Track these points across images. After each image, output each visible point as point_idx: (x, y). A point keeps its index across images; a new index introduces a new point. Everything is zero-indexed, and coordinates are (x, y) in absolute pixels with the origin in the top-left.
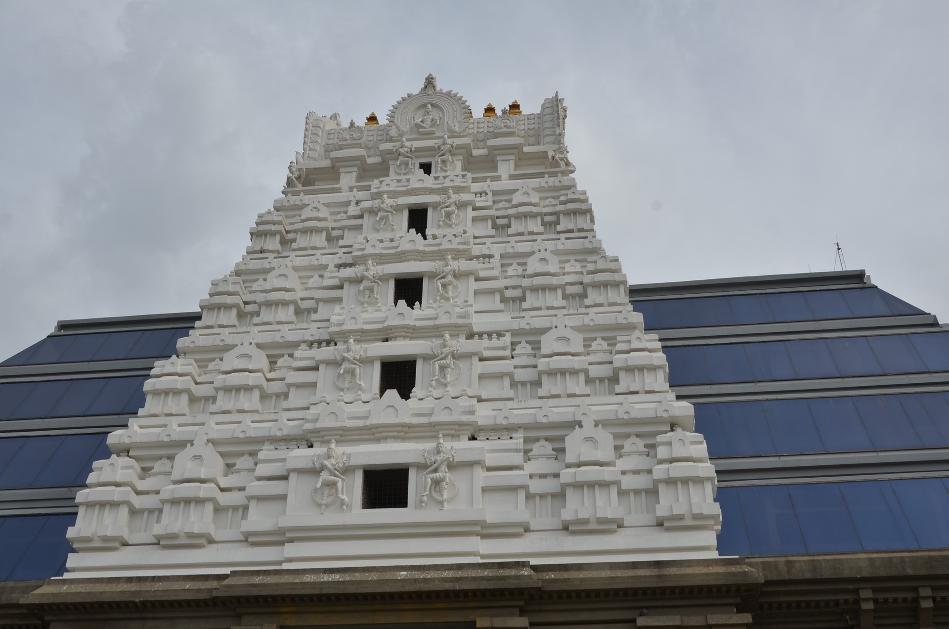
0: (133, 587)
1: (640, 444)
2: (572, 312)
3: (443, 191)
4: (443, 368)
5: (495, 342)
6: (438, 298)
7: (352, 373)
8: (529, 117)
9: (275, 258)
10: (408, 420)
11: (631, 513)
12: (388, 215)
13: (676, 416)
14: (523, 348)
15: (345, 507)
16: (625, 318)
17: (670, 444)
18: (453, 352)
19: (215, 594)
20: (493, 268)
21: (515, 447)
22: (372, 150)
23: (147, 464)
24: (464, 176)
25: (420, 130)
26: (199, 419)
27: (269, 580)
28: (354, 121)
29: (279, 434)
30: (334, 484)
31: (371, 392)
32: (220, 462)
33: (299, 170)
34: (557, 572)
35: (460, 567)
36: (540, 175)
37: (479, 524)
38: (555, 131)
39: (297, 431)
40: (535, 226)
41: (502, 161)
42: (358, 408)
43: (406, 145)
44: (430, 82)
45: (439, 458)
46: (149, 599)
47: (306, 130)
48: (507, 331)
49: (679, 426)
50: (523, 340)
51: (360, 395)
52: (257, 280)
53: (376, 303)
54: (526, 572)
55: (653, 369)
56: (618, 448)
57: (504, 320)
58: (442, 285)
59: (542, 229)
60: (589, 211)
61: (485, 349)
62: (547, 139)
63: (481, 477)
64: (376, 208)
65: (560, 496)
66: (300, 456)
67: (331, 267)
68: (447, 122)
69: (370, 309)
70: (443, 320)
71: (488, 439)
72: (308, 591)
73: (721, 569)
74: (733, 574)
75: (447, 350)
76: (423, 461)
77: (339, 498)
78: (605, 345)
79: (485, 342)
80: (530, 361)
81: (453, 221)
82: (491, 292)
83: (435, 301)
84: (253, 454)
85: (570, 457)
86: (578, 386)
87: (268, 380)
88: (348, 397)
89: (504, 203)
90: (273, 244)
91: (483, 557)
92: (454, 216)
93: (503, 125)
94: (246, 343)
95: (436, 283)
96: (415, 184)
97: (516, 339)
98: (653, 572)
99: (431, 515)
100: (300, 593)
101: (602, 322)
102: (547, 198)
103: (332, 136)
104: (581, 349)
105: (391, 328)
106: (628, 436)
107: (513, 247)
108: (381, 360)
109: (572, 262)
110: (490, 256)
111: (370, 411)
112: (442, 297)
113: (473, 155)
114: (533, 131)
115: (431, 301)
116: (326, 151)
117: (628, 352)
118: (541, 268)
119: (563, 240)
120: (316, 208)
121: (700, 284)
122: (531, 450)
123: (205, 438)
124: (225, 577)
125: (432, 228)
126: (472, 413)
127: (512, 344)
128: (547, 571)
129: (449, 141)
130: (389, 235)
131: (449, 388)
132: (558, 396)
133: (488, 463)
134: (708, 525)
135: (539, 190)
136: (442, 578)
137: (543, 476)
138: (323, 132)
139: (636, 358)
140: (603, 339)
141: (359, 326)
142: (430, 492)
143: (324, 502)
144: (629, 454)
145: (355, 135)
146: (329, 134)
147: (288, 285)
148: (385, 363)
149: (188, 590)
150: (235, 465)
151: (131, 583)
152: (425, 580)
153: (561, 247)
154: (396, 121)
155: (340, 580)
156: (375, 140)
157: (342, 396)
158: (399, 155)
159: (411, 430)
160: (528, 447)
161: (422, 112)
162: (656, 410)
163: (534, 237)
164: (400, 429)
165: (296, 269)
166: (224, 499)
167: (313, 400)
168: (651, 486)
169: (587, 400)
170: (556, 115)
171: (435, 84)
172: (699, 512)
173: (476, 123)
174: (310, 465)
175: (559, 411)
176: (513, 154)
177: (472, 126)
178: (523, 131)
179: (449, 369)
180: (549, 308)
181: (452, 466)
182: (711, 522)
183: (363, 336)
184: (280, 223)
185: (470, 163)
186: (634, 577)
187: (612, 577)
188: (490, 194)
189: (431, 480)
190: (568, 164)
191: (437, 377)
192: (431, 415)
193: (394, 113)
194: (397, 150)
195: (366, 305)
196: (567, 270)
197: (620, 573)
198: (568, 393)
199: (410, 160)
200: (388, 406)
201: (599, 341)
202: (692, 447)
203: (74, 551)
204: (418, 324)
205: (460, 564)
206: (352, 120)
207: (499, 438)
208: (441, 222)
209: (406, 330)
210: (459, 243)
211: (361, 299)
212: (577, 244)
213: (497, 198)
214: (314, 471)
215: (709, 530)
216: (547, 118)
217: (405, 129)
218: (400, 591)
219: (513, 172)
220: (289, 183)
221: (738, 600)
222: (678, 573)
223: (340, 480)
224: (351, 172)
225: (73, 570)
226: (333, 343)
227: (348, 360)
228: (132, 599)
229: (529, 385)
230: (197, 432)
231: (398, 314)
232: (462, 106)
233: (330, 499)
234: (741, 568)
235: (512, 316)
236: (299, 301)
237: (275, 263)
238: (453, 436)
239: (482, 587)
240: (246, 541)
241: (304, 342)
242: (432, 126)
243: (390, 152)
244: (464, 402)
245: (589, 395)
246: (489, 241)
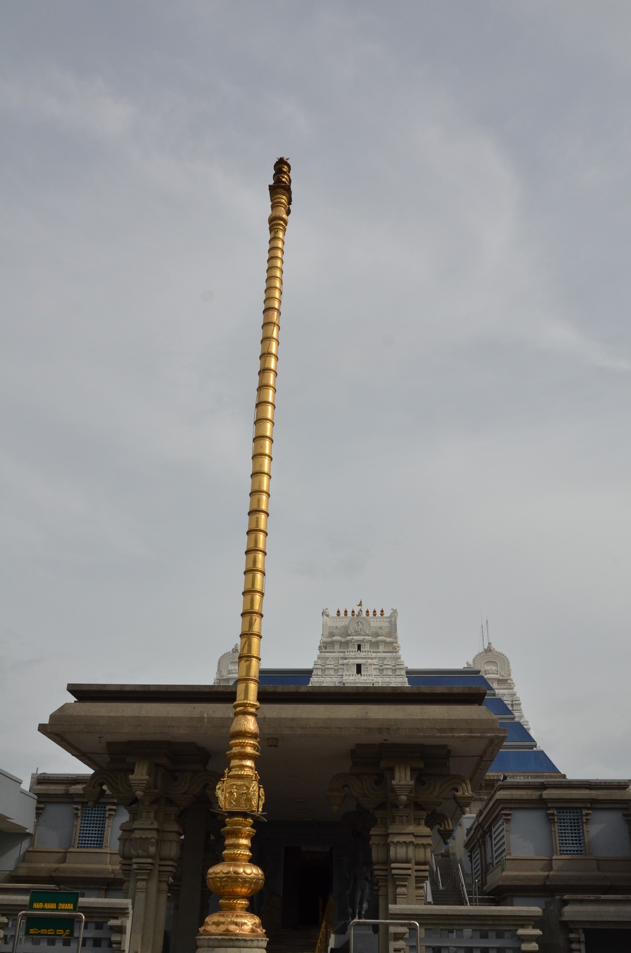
3: (365, 658)
9: (321, 678)
12: (351, 667)
24: (371, 652)
25: (357, 632)
33: (323, 643)
36: (391, 652)
40: (390, 672)
41: (381, 644)
43: (353, 638)
59: (392, 674)
62: (393, 636)
64: (348, 664)
67: (337, 683)
68: (365, 629)
81: (369, 669)
90: (320, 673)
93: (381, 632)
96: (358, 656)
103: (331, 630)
107: (385, 680)
110: (379, 683)
113: (372, 641)
114: (389, 632)
116: (329, 634)
119: (398, 678)
120: (329, 659)
125: (363, 672)
129: (367, 638)
130: (352, 674)
135: (391, 658)
145: (339, 632)
146: (329, 627)
153: (397, 681)
154: (350, 627)
156: (343, 631)
158: (352, 641)
161: (357, 624)
163: (390, 676)
176: (383, 642)
177: (371, 629)
178: (386, 628)
184: (321, 665)
188: (378, 658)
190: (398, 647)
193: (349, 624)
199: (355, 644)
208: (366, 670)
210: (371, 680)
212: (401, 680)
217: (353, 631)
219: (383, 650)
220: (320, 647)
224: (338, 645)
232: (369, 623)
242: (360, 631)
243: (349, 641)
246: (378, 677)
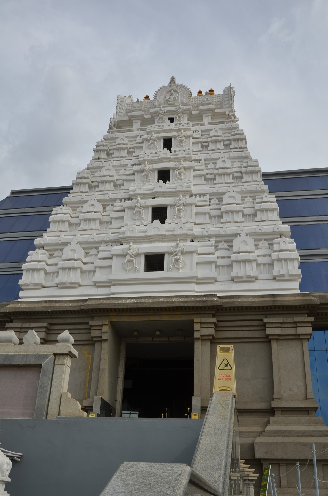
0: (47, 305)
1: (266, 243)
2: (236, 185)
3: (179, 130)
4: (179, 210)
5: (202, 198)
6: (177, 179)
7: (139, 212)
8: (218, 96)
9: (104, 161)
10: (164, 233)
11: (261, 274)
12: (154, 142)
13: (282, 231)
14: (215, 201)
15: (137, 271)
16: (260, 187)
17: (279, 243)
18: (183, 203)
19: (82, 308)
20: (201, 165)
21: (210, 245)
22: (147, 112)
23: (52, 253)
24: (188, 123)
25: (168, 102)
26: (73, 233)
27: (105, 302)
28: (139, 99)
29: (108, 239)
30: (132, 261)
31: (148, 221)
32: (83, 252)
33: (115, 121)
34: (229, 299)
35: (187, 296)
36: (223, 123)
37: (195, 278)
38: (229, 102)
39: (116, 238)
40: (220, 146)
41: (206, 116)
42: (142, 228)
43: (162, 110)
44: (173, 80)
45: (177, 250)
46: (54, 310)
47: (117, 103)
48: (208, 194)
49: (284, 236)
50: (215, 197)
51: (143, 222)
52: (97, 171)
53: (149, 181)
54: (215, 299)
55: (272, 210)
56: (256, 245)
57: (206, 188)
58: (179, 173)
59: (223, 147)
60: (245, 139)
61: (198, 201)
62: (226, 106)
63: (196, 258)
64: (149, 138)
65: (230, 266)
66: (117, 249)
67: (129, 165)
68: (181, 99)
69: (147, 184)
70: (179, 189)
71: (199, 241)
72: (122, 307)
73: (301, 298)
74: (306, 300)
75: (181, 202)
76: (170, 251)
77: (134, 267)
78: (251, 200)
79: (198, 198)
80: (218, 207)
81: (184, 144)
82: (201, 176)
83: (176, 181)
84: (97, 248)
85: (235, 249)
86: (239, 218)
87: (103, 216)
88: (137, 223)
89: (206, 135)
90: (103, 155)
91: (197, 292)
92: (184, 142)
93: (206, 100)
94: (93, 200)
95: (176, 172)
96: (166, 127)
97: (211, 197)
98: (271, 299)
99: (174, 274)
100: (118, 308)
101: (250, 189)
102: (226, 133)
103: (129, 106)
104: (240, 202)
105: (156, 192)
106: (261, 240)
107: (210, 156)
108: (152, 207)
109: (237, 162)
110: (200, 160)
111: (147, 229)
112: (179, 178)
113: (192, 114)
114: (220, 102)
115: (174, 180)
116: (126, 113)
117: (261, 203)
118: (222, 165)
119: (232, 152)
120: (122, 139)
121: (295, 172)
122: (218, 246)
123: (76, 241)
124: (86, 300)
125: (174, 147)
126: (192, 230)
127: (210, 199)
128: (224, 299)
129: (182, 107)
130: (155, 151)
131: (182, 219)
132: (230, 222)
133: (199, 252)
134: (296, 279)
135: (222, 129)
136: (179, 301)
137: (223, 257)
138: (125, 104)
139: (265, 206)
140: (250, 197)
141: (142, 192)
142: (174, 264)
143: (128, 269)
144: (261, 248)
145: (139, 105)
146: (128, 105)
147: (110, 174)
148: (154, 208)
149: (71, 306)
150: (89, 253)
151: (46, 303)
152: (172, 302)
153: (231, 155)
154: (157, 98)
155: (135, 302)
156: (148, 107)
157: (135, 223)
158: (159, 114)
159: (165, 237)
160: (217, 245)
161: (169, 94)
162: (273, 228)
163: (220, 151)
164: (160, 237)
165: (114, 166)
166: (85, 267)
167: (122, 224)
168: (270, 262)
169: (243, 224)
170: (230, 94)
171: (175, 81)
172: (292, 273)
173: (193, 99)
174: (122, 253)
175: (230, 229)
176: (210, 113)
177: (192, 100)
178: (215, 102)
179: (182, 211)
180: (226, 183)
181: (183, 253)
182: (297, 278)
183: (144, 196)
184: (106, 146)
185: (191, 118)
186: (262, 301)
187: (253, 301)
188: (200, 132)
189: (174, 259)
190: (235, 117)
191: (176, 214)
192: (174, 231)
193: (157, 94)
194: (158, 112)
195: (145, 182)
196: (234, 166)
197: (256, 299)
198: (234, 221)
199: (164, 116)
200: (155, 227)
201: (248, 198)
202: (289, 245)
203: (22, 290)
204: (168, 190)
205: (187, 295)
206: (138, 98)
207: (204, 241)
208: (178, 145)
209: (163, 193)
210: (186, 154)
211: (143, 180)
212: (239, 154)
213: (203, 133)
214: (124, 256)
215: (296, 281)
216: (226, 96)
217: (162, 102)
218: (161, 307)
219: (210, 121)
220: (110, 127)
221: (308, 312)
222: (282, 300)
223: (135, 259)
224: (138, 122)
225: (22, 298)
226: (131, 199)
227: (138, 207)
228: (47, 310)
229: (217, 218)
230: (72, 239)
231: (159, 186)
232: (187, 91)
233: (131, 267)
234: (309, 298)
235: (210, 187)
236: (116, 181)
237: (105, 164)
238: (183, 240)
239: (196, 305)
240: (95, 285)
241: (118, 199)
242: (174, 100)
243: (155, 113)
244: (188, 225)
245: (243, 222)
246: (199, 153)
